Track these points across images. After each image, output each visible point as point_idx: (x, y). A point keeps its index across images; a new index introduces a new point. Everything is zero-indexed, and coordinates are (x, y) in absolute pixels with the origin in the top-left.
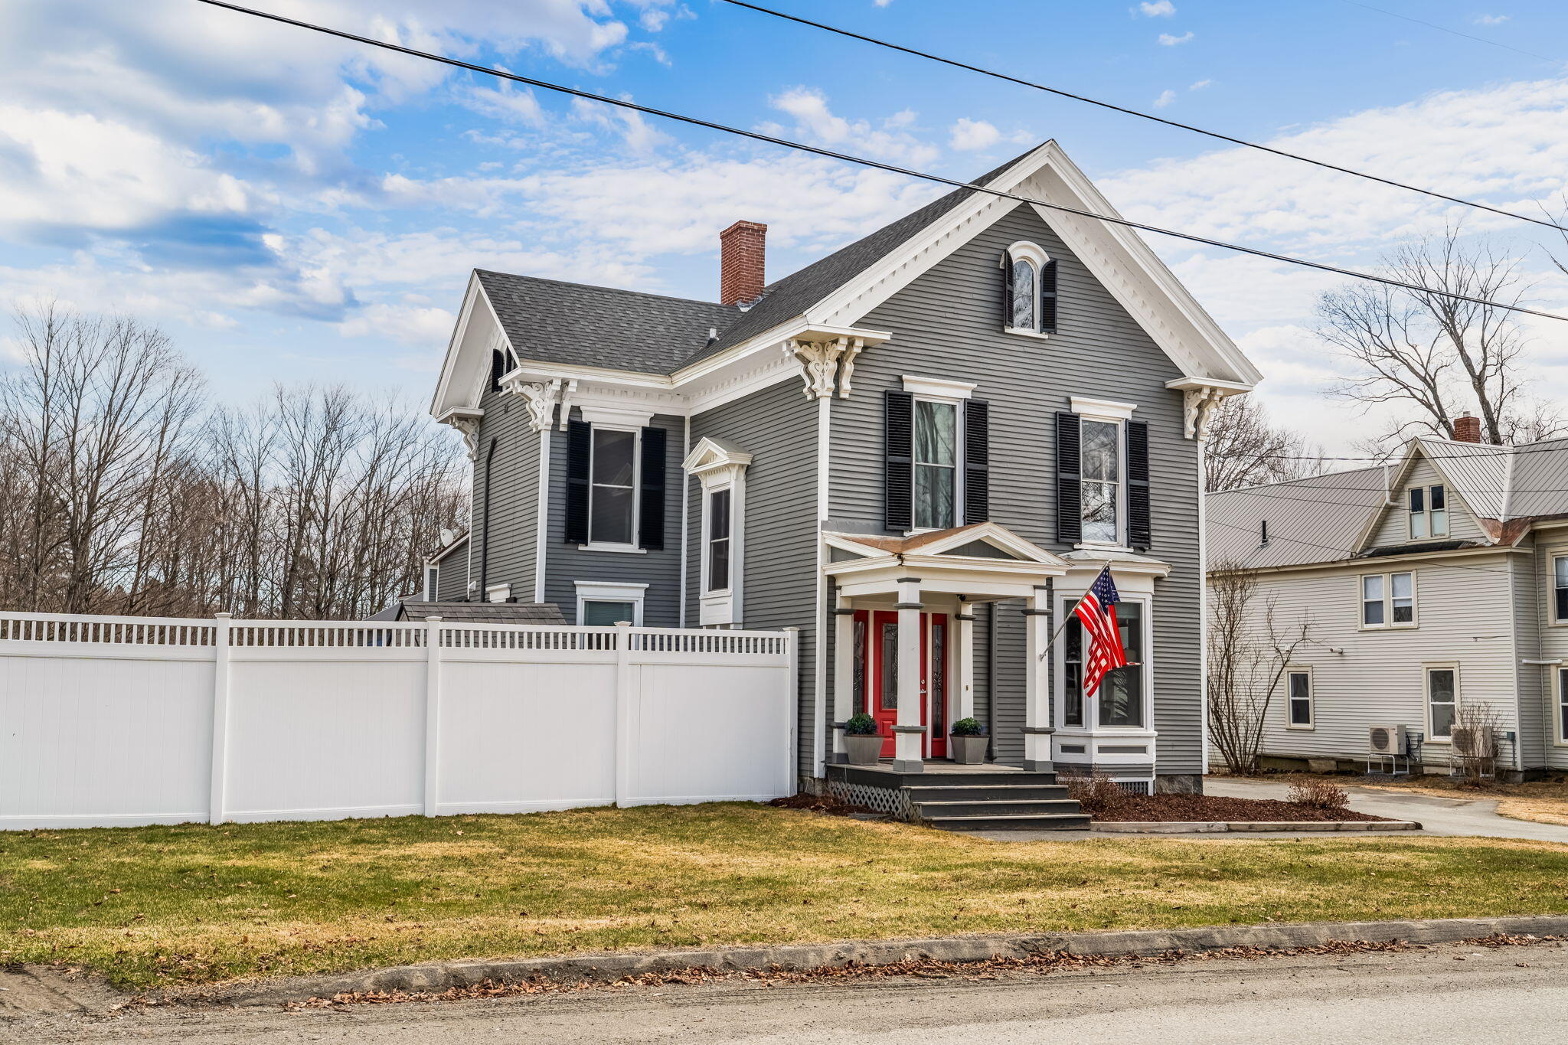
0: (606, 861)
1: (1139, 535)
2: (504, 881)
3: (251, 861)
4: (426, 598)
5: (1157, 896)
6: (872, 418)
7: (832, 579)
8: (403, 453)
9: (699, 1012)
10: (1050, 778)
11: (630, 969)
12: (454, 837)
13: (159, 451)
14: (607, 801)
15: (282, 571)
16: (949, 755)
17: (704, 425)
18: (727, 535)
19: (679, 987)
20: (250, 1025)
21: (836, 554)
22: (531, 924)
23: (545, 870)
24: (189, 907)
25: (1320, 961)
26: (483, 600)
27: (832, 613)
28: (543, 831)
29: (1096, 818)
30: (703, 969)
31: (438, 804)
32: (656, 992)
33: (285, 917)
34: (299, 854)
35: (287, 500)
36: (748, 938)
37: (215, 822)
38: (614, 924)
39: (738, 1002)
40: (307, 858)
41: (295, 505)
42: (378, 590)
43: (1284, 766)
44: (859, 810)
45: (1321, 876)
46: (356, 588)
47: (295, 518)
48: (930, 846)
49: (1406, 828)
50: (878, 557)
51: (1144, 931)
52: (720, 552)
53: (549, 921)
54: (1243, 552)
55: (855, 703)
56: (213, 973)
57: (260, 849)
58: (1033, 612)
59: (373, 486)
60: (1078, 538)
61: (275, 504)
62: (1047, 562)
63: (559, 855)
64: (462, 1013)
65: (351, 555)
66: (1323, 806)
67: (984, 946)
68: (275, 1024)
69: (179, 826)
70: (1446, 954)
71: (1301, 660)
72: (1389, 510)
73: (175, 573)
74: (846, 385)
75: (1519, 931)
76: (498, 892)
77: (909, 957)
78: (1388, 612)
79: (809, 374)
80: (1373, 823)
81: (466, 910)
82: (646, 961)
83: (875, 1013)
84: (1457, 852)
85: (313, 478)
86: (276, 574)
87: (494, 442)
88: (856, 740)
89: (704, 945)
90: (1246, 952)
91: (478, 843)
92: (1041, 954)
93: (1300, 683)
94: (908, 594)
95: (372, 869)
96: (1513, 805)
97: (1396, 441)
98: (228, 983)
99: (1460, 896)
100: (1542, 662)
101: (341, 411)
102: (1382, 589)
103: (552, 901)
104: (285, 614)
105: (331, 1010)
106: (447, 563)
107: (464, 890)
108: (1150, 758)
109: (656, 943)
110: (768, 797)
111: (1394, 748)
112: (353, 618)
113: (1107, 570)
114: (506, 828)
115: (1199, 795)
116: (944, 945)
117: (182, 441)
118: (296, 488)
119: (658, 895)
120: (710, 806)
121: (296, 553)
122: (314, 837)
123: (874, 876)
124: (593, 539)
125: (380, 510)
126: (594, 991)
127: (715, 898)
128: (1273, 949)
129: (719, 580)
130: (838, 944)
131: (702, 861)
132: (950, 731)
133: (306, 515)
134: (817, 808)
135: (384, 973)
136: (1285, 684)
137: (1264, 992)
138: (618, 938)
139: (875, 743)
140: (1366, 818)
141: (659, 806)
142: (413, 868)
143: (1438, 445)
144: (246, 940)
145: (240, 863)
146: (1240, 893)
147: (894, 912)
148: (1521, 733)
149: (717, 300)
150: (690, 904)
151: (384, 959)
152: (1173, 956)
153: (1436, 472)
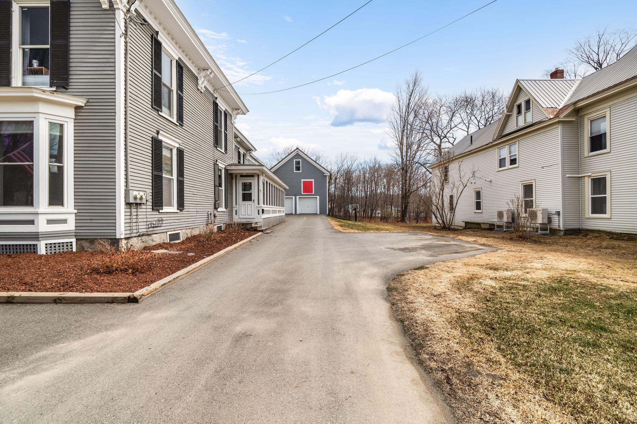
71: (479, 185)
72: (507, 117)
78: (508, 162)
93: (478, 194)
100: (580, 176)
102: (505, 153)
136: (474, 195)
148: (564, 211)
153: (527, 94)
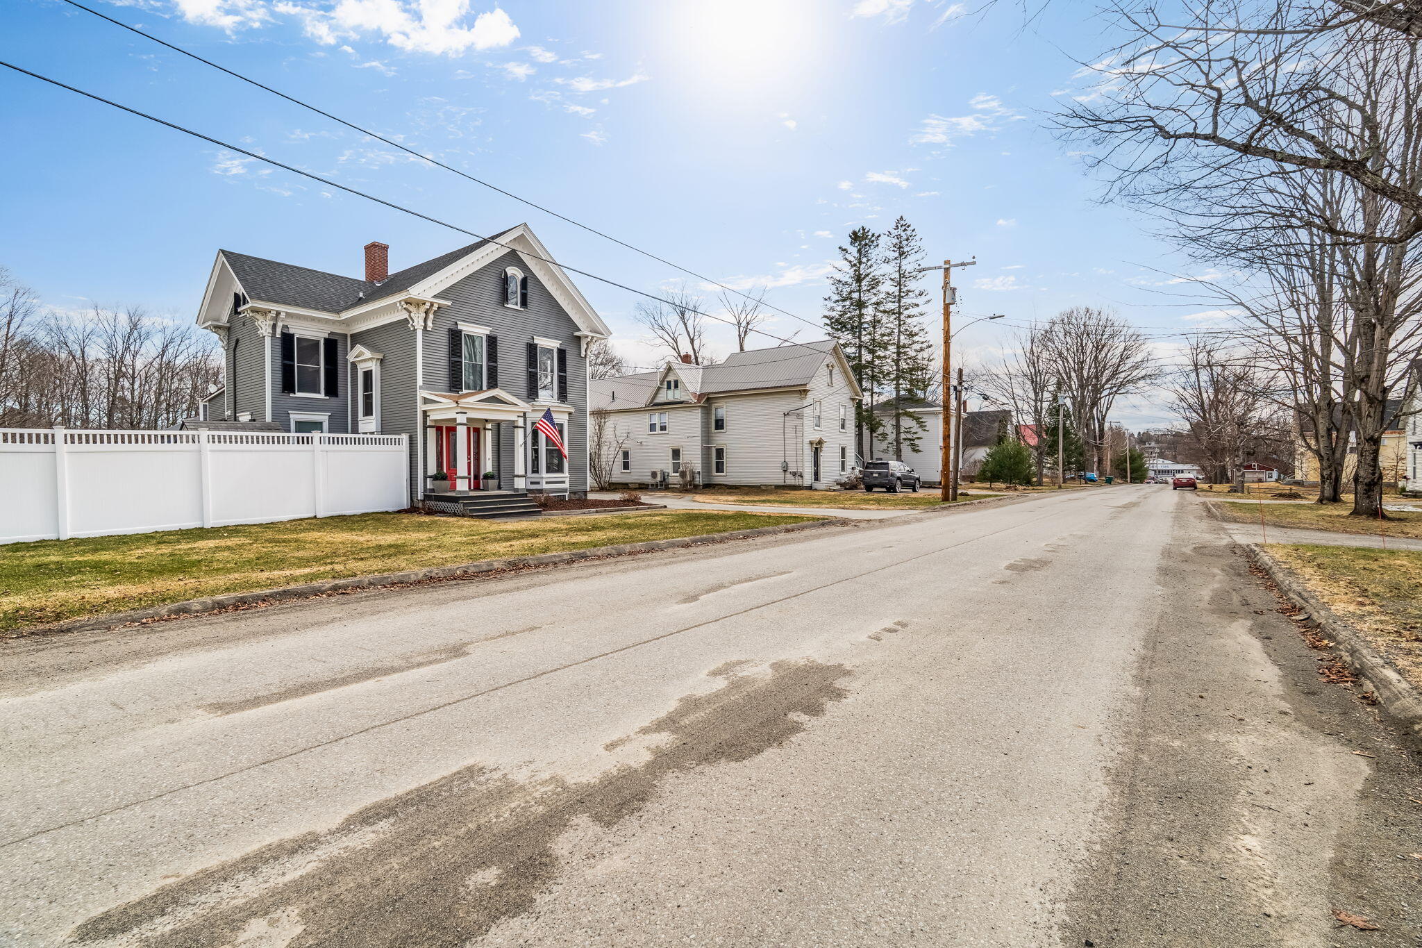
0: (310, 543)
1: (563, 396)
2: (252, 556)
3: (89, 557)
4: (202, 418)
5: (567, 539)
6: (443, 339)
7: (425, 412)
8: (183, 344)
9: (355, 605)
10: (525, 495)
11: (319, 591)
12: (223, 537)
13: (7, 335)
14: (312, 515)
15: (105, 404)
16: (481, 488)
17: (357, 338)
18: (371, 391)
19: (345, 596)
20: (84, 640)
21: (426, 401)
22: (266, 574)
23: (275, 549)
24: (45, 585)
25: (626, 558)
26: (235, 420)
27: (425, 427)
28: (275, 531)
29: (544, 510)
30: (358, 586)
31: (211, 522)
32: (333, 599)
33: (112, 584)
34: (122, 551)
35: (106, 366)
36: (381, 571)
37: (63, 538)
38: (312, 571)
39: (375, 599)
40: (128, 553)
41: (112, 369)
42: (171, 415)
43: (620, 486)
44: (440, 512)
45: (629, 527)
46: (156, 414)
47: (112, 376)
48: (473, 526)
49: (661, 507)
50: (447, 402)
51: (560, 553)
52: (368, 399)
53: (276, 573)
54: (605, 404)
55: (437, 466)
56: (58, 617)
57: (95, 550)
58: (517, 427)
59: (164, 360)
60: (537, 396)
61: (98, 368)
62: (524, 406)
63: (284, 542)
64: (222, 620)
65: (153, 396)
66: (632, 501)
67: (492, 565)
68: (102, 638)
69: (37, 542)
70: (670, 552)
71: (626, 446)
72: (659, 389)
73: (27, 405)
74: (430, 324)
75: (695, 541)
76: (249, 561)
77: (458, 572)
78: (658, 427)
79: (411, 318)
80: (650, 506)
81: (228, 571)
82: (327, 586)
83: (441, 597)
84: (678, 515)
85: (123, 355)
86: (102, 406)
87: (237, 341)
88: (438, 482)
89: (358, 576)
90: (599, 558)
91: (236, 539)
92: (516, 566)
93: (626, 455)
94: (461, 419)
95: (170, 556)
96: (699, 497)
97: (663, 362)
98: (69, 621)
99: (677, 531)
100: (708, 446)
101: (139, 320)
102: (656, 419)
103: (281, 563)
104: (109, 427)
105: (140, 628)
106: (213, 402)
107: (228, 562)
108: (567, 485)
109: (334, 577)
110: (396, 509)
111: (659, 478)
112: (156, 429)
113: (549, 409)
114: (253, 531)
115: (586, 499)
116: (474, 566)
117: (25, 330)
118: (112, 360)
119: (338, 556)
120: (367, 514)
121: (114, 395)
122: (132, 543)
123: (446, 540)
124: (298, 391)
125: (170, 374)
126: (300, 602)
127: (367, 555)
128: (609, 555)
129: (368, 411)
130: (425, 570)
131: (361, 539)
132: (481, 477)
133: (119, 374)
134: (420, 513)
135: (173, 606)
136: (620, 455)
137: (604, 572)
138: (313, 577)
139: (448, 483)
140: (647, 504)
141: (339, 516)
142: (197, 553)
143: (677, 364)
144: (83, 598)
145: (81, 559)
146: (599, 535)
147: (453, 554)
148: (702, 471)
149: (363, 279)
150: (355, 559)
151: (173, 599)
152: (571, 561)
153: (676, 375)
